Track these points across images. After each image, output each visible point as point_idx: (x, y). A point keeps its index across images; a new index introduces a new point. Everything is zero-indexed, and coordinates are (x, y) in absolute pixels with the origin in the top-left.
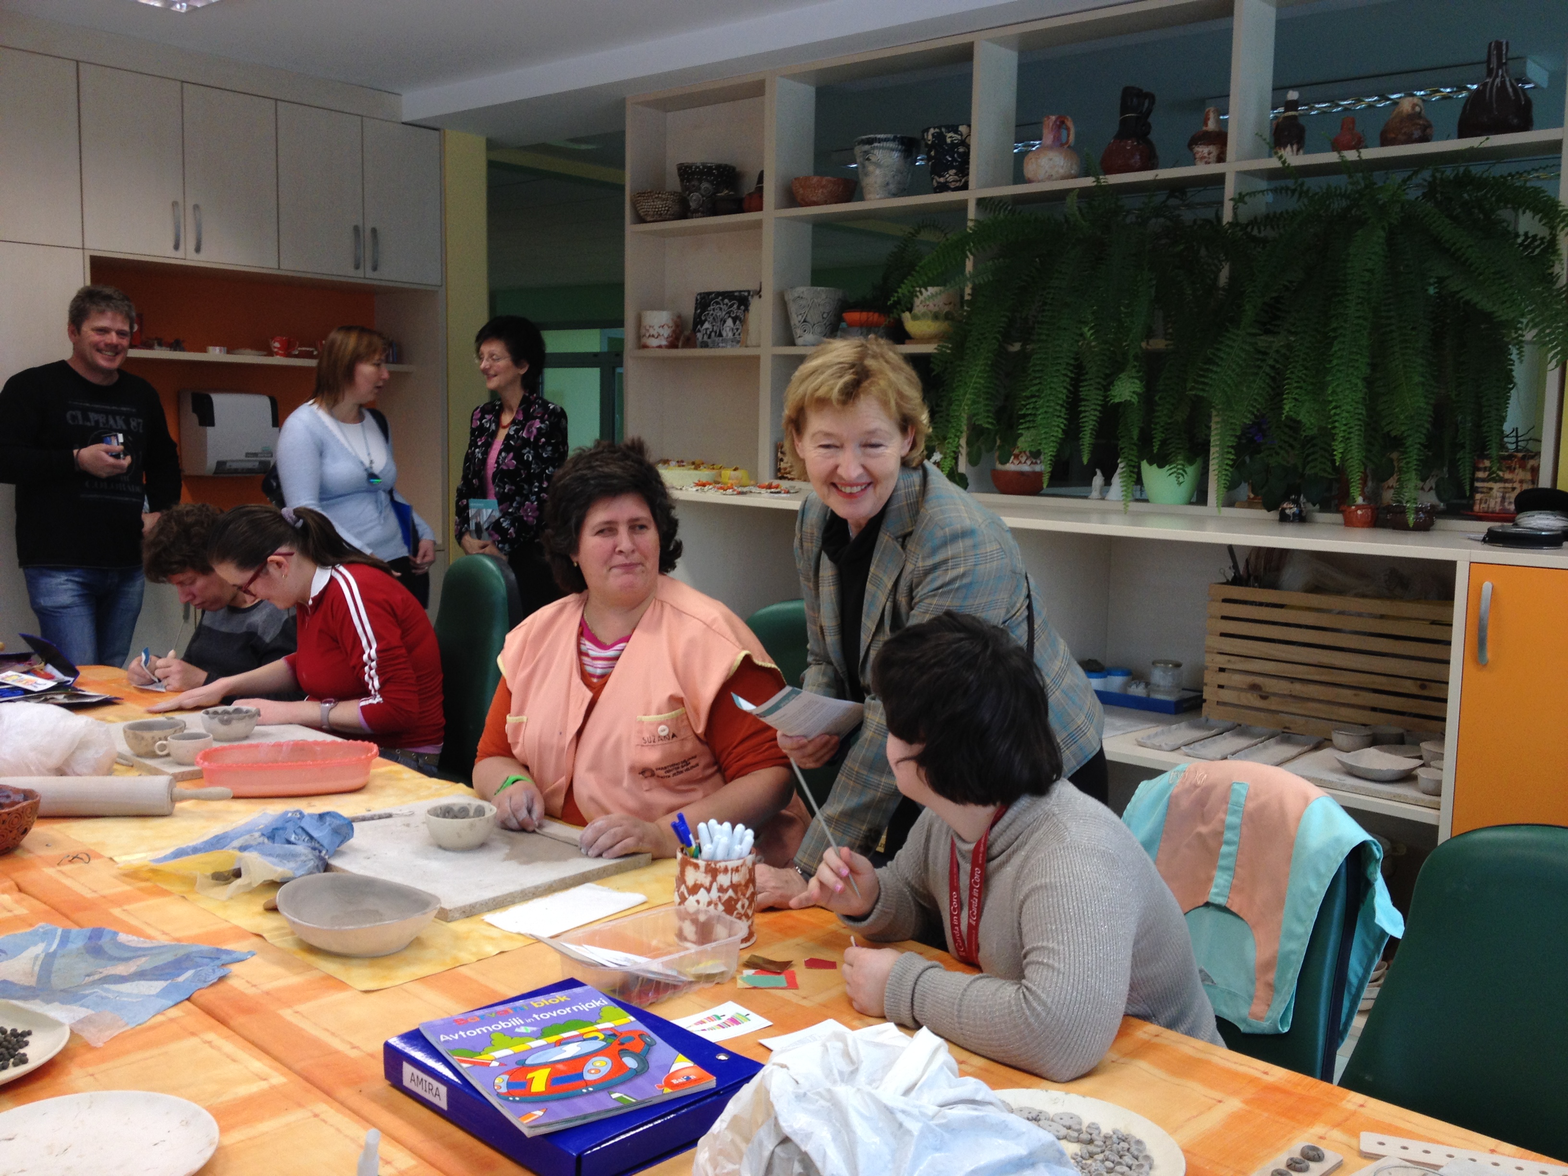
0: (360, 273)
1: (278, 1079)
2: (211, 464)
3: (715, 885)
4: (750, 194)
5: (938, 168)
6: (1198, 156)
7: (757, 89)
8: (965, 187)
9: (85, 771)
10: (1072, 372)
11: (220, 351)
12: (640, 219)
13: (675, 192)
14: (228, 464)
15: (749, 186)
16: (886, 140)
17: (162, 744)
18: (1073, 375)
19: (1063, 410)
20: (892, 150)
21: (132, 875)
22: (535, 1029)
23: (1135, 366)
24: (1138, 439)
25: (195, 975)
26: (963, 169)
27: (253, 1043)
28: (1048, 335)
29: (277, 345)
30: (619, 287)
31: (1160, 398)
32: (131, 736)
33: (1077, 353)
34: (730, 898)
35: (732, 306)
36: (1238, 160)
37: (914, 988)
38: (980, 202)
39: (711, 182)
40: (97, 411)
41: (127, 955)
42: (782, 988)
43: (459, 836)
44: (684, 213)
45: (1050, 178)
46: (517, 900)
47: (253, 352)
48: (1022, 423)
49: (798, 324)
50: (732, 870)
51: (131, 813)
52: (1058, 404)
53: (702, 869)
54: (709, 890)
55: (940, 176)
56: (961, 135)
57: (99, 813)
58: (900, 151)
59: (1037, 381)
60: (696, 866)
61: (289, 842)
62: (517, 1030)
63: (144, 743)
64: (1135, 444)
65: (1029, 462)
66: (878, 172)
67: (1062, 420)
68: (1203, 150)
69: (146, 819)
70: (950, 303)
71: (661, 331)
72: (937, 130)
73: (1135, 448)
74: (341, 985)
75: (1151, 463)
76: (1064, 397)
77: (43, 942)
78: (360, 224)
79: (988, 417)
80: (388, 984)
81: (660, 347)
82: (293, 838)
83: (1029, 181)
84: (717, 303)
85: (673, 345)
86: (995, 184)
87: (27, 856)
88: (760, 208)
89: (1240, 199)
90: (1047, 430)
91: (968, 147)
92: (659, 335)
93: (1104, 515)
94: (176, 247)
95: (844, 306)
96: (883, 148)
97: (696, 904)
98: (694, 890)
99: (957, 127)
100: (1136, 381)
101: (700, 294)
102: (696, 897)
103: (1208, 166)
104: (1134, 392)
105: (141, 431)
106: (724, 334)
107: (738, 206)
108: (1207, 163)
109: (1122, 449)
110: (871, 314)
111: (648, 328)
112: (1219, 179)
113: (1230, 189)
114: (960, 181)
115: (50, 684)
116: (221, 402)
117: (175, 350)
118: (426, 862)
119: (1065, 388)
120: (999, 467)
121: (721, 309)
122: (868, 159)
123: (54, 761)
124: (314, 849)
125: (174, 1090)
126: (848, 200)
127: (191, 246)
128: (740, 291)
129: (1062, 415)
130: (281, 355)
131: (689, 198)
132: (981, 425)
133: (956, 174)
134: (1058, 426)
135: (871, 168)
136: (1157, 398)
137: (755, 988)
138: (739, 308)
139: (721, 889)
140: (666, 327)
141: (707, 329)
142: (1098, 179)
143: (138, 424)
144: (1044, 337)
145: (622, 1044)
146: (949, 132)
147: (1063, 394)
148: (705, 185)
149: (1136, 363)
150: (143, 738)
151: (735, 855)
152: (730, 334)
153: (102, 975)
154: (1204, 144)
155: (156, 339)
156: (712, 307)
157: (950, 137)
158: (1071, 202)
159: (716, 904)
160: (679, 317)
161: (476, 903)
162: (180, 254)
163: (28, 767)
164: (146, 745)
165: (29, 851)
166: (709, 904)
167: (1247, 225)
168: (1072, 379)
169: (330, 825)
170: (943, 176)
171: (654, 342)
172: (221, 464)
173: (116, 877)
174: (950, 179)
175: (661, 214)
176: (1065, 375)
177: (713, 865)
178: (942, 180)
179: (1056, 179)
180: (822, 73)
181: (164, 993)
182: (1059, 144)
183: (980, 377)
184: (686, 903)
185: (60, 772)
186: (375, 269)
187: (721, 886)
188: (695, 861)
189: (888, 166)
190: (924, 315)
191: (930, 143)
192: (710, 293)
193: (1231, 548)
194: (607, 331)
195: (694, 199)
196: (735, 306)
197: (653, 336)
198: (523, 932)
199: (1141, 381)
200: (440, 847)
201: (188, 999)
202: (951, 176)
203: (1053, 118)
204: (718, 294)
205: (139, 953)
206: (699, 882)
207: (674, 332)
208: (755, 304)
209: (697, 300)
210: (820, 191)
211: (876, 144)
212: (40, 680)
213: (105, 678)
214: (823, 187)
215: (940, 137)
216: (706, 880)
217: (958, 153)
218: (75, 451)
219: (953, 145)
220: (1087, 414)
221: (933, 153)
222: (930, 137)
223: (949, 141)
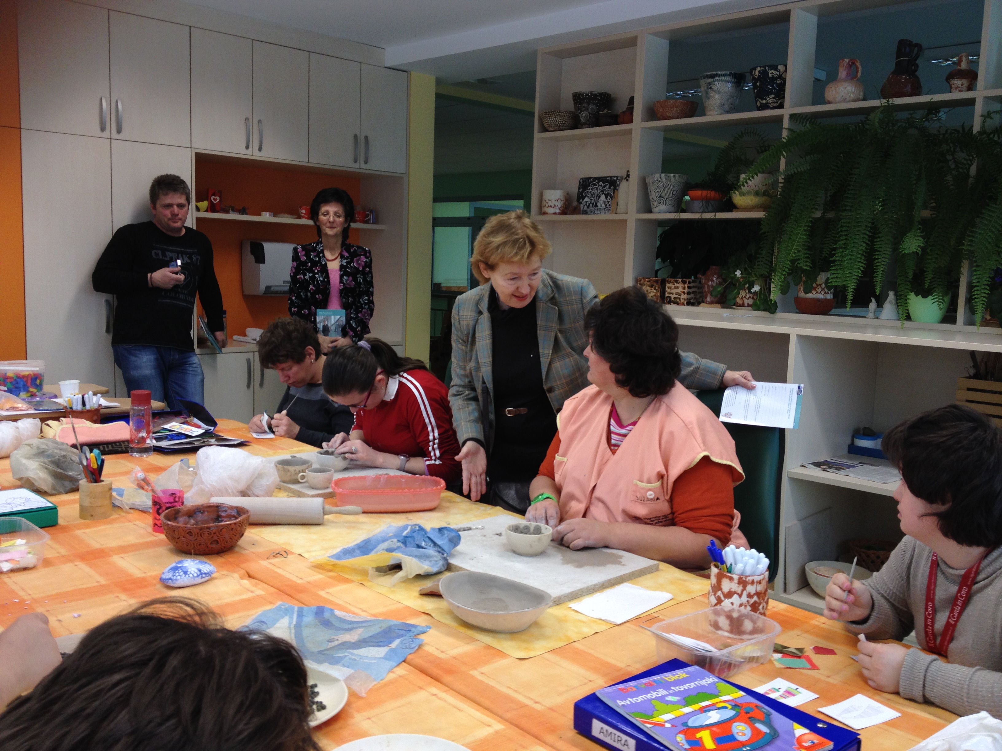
0: (357, 165)
1: (498, 726)
2: (262, 288)
3: (745, 593)
4: (624, 112)
5: (761, 93)
6: (953, 86)
7: (632, 42)
8: (781, 106)
9: (260, 493)
10: (869, 231)
11: (270, 215)
12: (544, 129)
13: (570, 111)
14: (272, 288)
15: (622, 106)
16: (724, 75)
17: (303, 475)
18: (870, 234)
19: (863, 257)
20: (728, 82)
21: (319, 567)
22: (679, 698)
23: (920, 229)
24: (912, 279)
25: (401, 642)
26: (780, 93)
27: (465, 696)
28: (852, 206)
29: (304, 211)
30: (529, 172)
31: (931, 250)
32: (281, 469)
33: (873, 220)
34: (755, 602)
35: (604, 187)
36: (986, 88)
37: (925, 675)
38: (793, 117)
39: (596, 105)
40: (172, 251)
41: (350, 626)
42: (808, 669)
43: (531, 546)
44: (575, 124)
45: (845, 100)
46: (584, 594)
47: (289, 216)
48: (832, 267)
49: (655, 199)
50: (757, 582)
51: (297, 523)
52: (859, 254)
53: (736, 581)
54: (740, 596)
55: (762, 100)
56: (779, 72)
57: (277, 522)
58: (733, 82)
59: (844, 238)
60: (731, 579)
61: (419, 546)
62: (667, 699)
63: (289, 474)
64: (909, 281)
65: (823, 293)
66: (717, 96)
67: (863, 265)
68: (957, 82)
69: (310, 527)
70: (766, 185)
71: (557, 204)
72: (762, 68)
73: (909, 284)
74: (501, 654)
75: (917, 295)
76: (864, 249)
77: (286, 615)
78: (358, 134)
79: (807, 262)
80: (532, 654)
81: (555, 214)
82: (423, 544)
83: (829, 103)
84: (594, 185)
85: (564, 212)
86: (801, 105)
87: (244, 552)
88: (631, 122)
89: (987, 116)
90: (850, 271)
91: (784, 81)
92: (555, 206)
93: (876, 329)
94: (247, 147)
95: (687, 188)
96: (722, 81)
97: (731, 605)
98: (729, 595)
99: (777, 66)
100: (920, 238)
101: (582, 179)
102: (731, 600)
103: (961, 93)
104: (919, 246)
105: (198, 264)
106: (599, 205)
107: (614, 120)
108: (960, 91)
109: (899, 285)
110: (709, 192)
111: (547, 201)
112: (971, 102)
113: (979, 109)
114: (777, 102)
115: (201, 431)
116: (270, 248)
117: (243, 214)
118: (512, 563)
119: (864, 242)
120: (802, 295)
121: (597, 188)
122: (711, 88)
123: (241, 486)
124: (439, 552)
125: (432, 732)
126: (692, 116)
127: (256, 147)
128: (611, 177)
129: (862, 261)
130: (306, 218)
131: (580, 115)
132: (801, 267)
133: (774, 98)
134: (859, 269)
135: (712, 94)
136: (928, 250)
137: (788, 668)
138: (610, 188)
139: (750, 596)
140: (559, 201)
141: (586, 202)
142: (888, 101)
143: (197, 259)
144: (848, 208)
145: (747, 713)
146: (771, 70)
147: (863, 247)
148: (592, 106)
149: (920, 226)
150: (289, 471)
151: (758, 572)
152: (603, 205)
153: (340, 642)
154: (958, 78)
155: (230, 206)
156: (590, 187)
157: (772, 73)
158: (876, 117)
159: (746, 606)
160: (568, 194)
161: (562, 595)
162: (249, 152)
163: (227, 490)
164: (290, 476)
165: (245, 549)
166: (741, 605)
167: (991, 133)
168: (869, 236)
169: (448, 536)
170: (765, 99)
171: (551, 211)
172: (268, 288)
173: (309, 568)
174: (770, 101)
175: (560, 126)
176: (865, 234)
177: (744, 579)
178: (764, 102)
179: (849, 102)
180: (673, 32)
181: (387, 657)
182: (852, 76)
183: (804, 235)
184: (722, 604)
185: (244, 494)
186: (366, 162)
187: (749, 593)
188: (730, 575)
189: (724, 93)
190: (749, 193)
191: (756, 77)
192: (590, 178)
193: (973, 353)
194: (473, 203)
195: (584, 116)
196: (607, 187)
197: (551, 206)
198: (602, 618)
199: (924, 239)
200: (514, 552)
201: (404, 661)
202: (771, 99)
203: (847, 60)
204: (595, 179)
205: (356, 625)
206: (732, 590)
207: (564, 204)
208: (623, 186)
209: (580, 182)
210: (675, 110)
211: (717, 78)
212: (194, 429)
213: (231, 427)
214: (676, 107)
215: (764, 73)
216: (739, 589)
217: (776, 83)
218: (149, 275)
219: (774, 79)
220: (880, 260)
221: (758, 84)
222: (757, 73)
223: (770, 75)
